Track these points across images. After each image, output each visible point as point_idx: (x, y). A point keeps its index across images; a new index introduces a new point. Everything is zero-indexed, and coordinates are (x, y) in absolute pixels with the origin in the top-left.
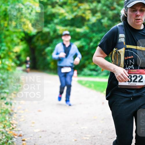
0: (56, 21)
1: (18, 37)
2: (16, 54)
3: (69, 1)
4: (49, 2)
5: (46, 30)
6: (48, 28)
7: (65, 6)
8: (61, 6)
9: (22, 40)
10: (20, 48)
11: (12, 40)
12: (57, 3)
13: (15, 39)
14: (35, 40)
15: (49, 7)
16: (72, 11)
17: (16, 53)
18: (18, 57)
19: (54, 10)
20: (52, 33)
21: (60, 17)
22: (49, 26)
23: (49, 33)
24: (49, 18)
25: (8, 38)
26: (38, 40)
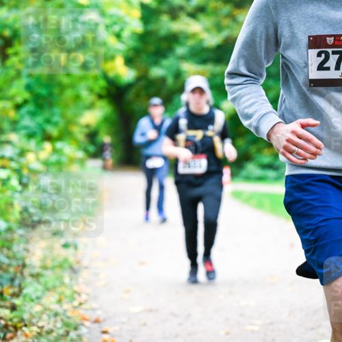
0: (180, 50)
1: (91, 90)
2: (86, 130)
3: (212, 5)
4: (164, 7)
5: (156, 72)
6: (162, 67)
7: (201, 17)
8: (193, 15)
9: (100, 97)
10: (95, 115)
11: (78, 97)
12: (181, 8)
13: (84, 94)
14: (130, 95)
15: (165, 18)
16: (219, 28)
17: (87, 126)
18: (92, 136)
19: (176, 26)
20: (170, 81)
21: (191, 43)
22: (165, 62)
23: (163, 80)
24: (164, 45)
25: (69, 93)
26: (138, 96)
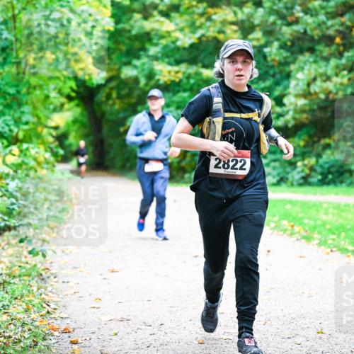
0: (153, 50)
2: (54, 133)
6: (135, 67)
8: (166, 14)
9: (69, 98)
10: (66, 117)
11: (47, 97)
12: (155, 7)
13: (53, 94)
14: (101, 96)
15: (137, 16)
16: (193, 27)
17: (56, 128)
18: (61, 139)
19: (148, 25)
22: (136, 62)
23: (136, 80)
25: (37, 93)
26: (109, 96)
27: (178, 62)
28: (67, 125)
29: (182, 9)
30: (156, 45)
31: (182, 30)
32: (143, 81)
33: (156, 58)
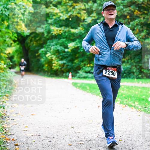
0: (50, 21)
10: (12, 49)
12: (51, 2)
14: (28, 40)
16: (67, 11)
18: (10, 58)
19: (48, 10)
23: (43, 34)
26: (31, 41)
27: (61, 26)
28: (13, 53)
29: (62, 4)
30: (51, 19)
31: (62, 12)
32: (46, 34)
33: (51, 24)
